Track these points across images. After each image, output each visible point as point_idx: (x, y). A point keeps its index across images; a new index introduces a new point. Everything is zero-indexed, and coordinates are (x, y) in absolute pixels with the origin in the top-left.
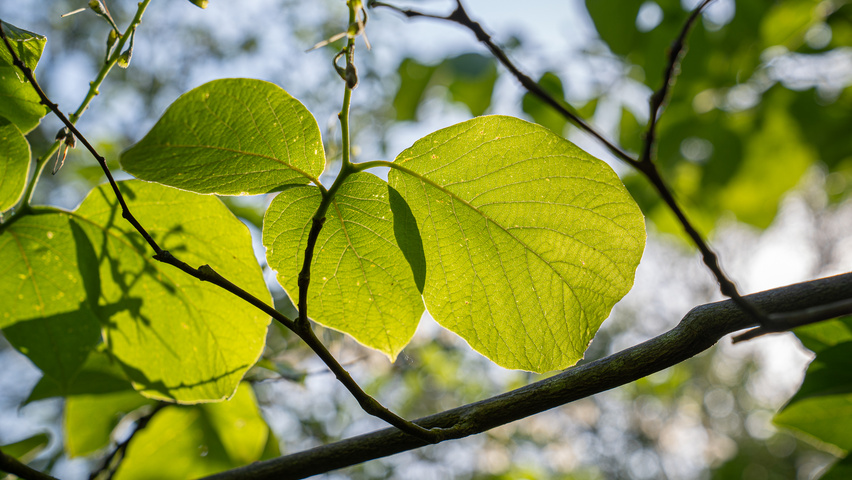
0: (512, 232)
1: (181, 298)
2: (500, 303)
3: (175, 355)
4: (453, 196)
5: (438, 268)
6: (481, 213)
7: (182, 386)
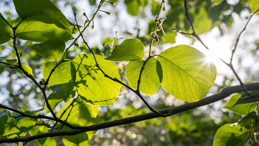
0: (185, 71)
1: (97, 81)
2: (180, 86)
3: (95, 95)
4: (172, 62)
5: (166, 78)
6: (178, 66)
7: (96, 101)
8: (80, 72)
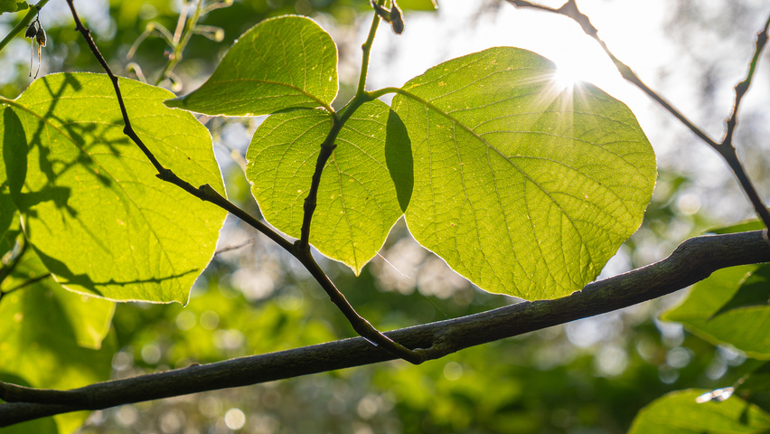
0: (514, 161)
1: (117, 193)
2: (490, 228)
3: (108, 251)
4: (457, 123)
5: (427, 190)
6: (483, 141)
7: (112, 282)
8: (44, 152)
